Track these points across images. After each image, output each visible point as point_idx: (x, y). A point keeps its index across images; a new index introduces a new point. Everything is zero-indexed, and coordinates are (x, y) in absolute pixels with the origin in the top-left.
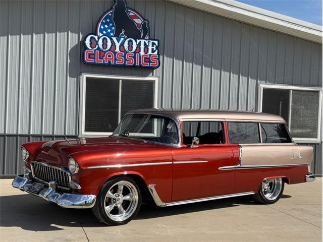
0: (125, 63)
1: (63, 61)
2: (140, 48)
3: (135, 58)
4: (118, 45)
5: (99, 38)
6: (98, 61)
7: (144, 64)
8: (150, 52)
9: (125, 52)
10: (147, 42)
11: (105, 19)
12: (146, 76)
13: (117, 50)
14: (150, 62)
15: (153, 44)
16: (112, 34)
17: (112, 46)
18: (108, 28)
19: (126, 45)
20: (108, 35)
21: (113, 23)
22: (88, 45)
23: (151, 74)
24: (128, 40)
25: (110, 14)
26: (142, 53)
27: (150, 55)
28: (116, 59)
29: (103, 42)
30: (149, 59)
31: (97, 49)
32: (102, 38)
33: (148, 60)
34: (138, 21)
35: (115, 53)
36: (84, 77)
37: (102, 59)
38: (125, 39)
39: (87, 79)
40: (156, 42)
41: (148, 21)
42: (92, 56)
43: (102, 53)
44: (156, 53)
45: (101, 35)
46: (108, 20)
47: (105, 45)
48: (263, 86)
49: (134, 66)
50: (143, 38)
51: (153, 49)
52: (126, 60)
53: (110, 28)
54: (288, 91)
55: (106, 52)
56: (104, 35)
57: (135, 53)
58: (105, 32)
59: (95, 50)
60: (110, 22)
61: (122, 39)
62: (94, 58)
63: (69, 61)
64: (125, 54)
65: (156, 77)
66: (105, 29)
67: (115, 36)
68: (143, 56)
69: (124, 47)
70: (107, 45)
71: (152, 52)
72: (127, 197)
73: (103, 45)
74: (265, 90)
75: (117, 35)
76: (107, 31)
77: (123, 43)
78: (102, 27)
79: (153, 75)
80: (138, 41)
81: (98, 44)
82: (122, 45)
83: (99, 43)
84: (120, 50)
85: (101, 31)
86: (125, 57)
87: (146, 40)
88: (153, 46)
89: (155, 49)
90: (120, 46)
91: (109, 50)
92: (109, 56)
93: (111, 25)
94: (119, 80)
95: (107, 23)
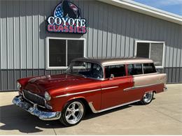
0: (69, 31)
4: (65, 22)
5: (55, 18)
6: (55, 30)
7: (78, 32)
8: (81, 25)
9: (69, 26)
10: (80, 20)
11: (58, 8)
12: (80, 37)
13: (65, 24)
14: (82, 30)
15: (83, 21)
17: (62, 22)
18: (60, 13)
19: (69, 22)
21: (62, 10)
22: (49, 22)
28: (64, 29)
29: (57, 20)
31: (54, 24)
34: (75, 9)
35: (63, 26)
37: (57, 29)
38: (69, 19)
39: (50, 40)
40: (85, 20)
42: (51, 28)
43: (57, 26)
45: (56, 16)
47: (58, 22)
48: (137, 41)
49: (74, 33)
50: (78, 18)
51: (83, 24)
54: (149, 44)
55: (59, 26)
56: (58, 17)
57: (74, 26)
60: (60, 10)
61: (67, 19)
62: (53, 29)
63: (40, 31)
67: (63, 17)
71: (83, 26)
72: (78, 110)
74: (138, 43)
78: (56, 12)
79: (83, 37)
80: (75, 20)
81: (54, 22)
82: (67, 22)
91: (61, 25)
94: (66, 40)
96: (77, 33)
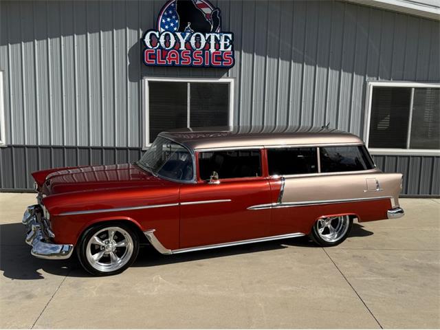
0: (192, 63)
1: (122, 63)
2: (210, 44)
3: (203, 56)
4: (183, 41)
5: (160, 35)
6: (160, 62)
7: (215, 63)
8: (222, 48)
9: (192, 50)
10: (218, 36)
11: (167, 11)
12: (220, 77)
13: (183, 48)
14: (222, 60)
15: (226, 38)
16: (175, 29)
17: (176, 43)
18: (171, 22)
19: (193, 41)
20: (170, 30)
21: (176, 16)
22: (148, 44)
23: (226, 75)
24: (195, 35)
25: (173, 5)
26: (213, 50)
27: (223, 52)
28: (181, 59)
29: (165, 39)
30: (221, 56)
31: (159, 48)
32: (164, 34)
33: (219, 58)
34: (207, 11)
35: (180, 52)
36: (146, 80)
37: (165, 59)
38: (192, 34)
39: (150, 83)
40: (230, 36)
41: (219, 10)
42: (152, 56)
43: (164, 53)
44: (230, 49)
45: (163, 30)
46: (171, 12)
47: (167, 42)
48: (373, 84)
49: (203, 66)
50: (214, 31)
51: (225, 44)
52: (193, 59)
53: (173, 21)
55: (169, 51)
56: (166, 30)
57: (204, 50)
58: (167, 27)
59: (156, 50)
60: (173, 14)
61: (188, 34)
62: (155, 59)
63: (128, 63)
64: (192, 53)
65: (232, 77)
66: (168, 23)
67: (179, 31)
68: (214, 53)
69: (190, 43)
70: (170, 43)
71: (225, 48)
73: (165, 43)
75: (182, 30)
76: (169, 25)
77: (189, 38)
78: (164, 21)
79: (228, 76)
80: (207, 35)
81: (159, 42)
82: (188, 42)
83: (160, 40)
84: (185, 47)
85: (163, 26)
86: (191, 56)
87: (217, 33)
88: (226, 40)
89: (228, 44)
90: (185, 43)
91: (173, 48)
92: (173, 55)
93: (174, 17)
94: (187, 83)
95: (170, 16)
96: (211, 66)
